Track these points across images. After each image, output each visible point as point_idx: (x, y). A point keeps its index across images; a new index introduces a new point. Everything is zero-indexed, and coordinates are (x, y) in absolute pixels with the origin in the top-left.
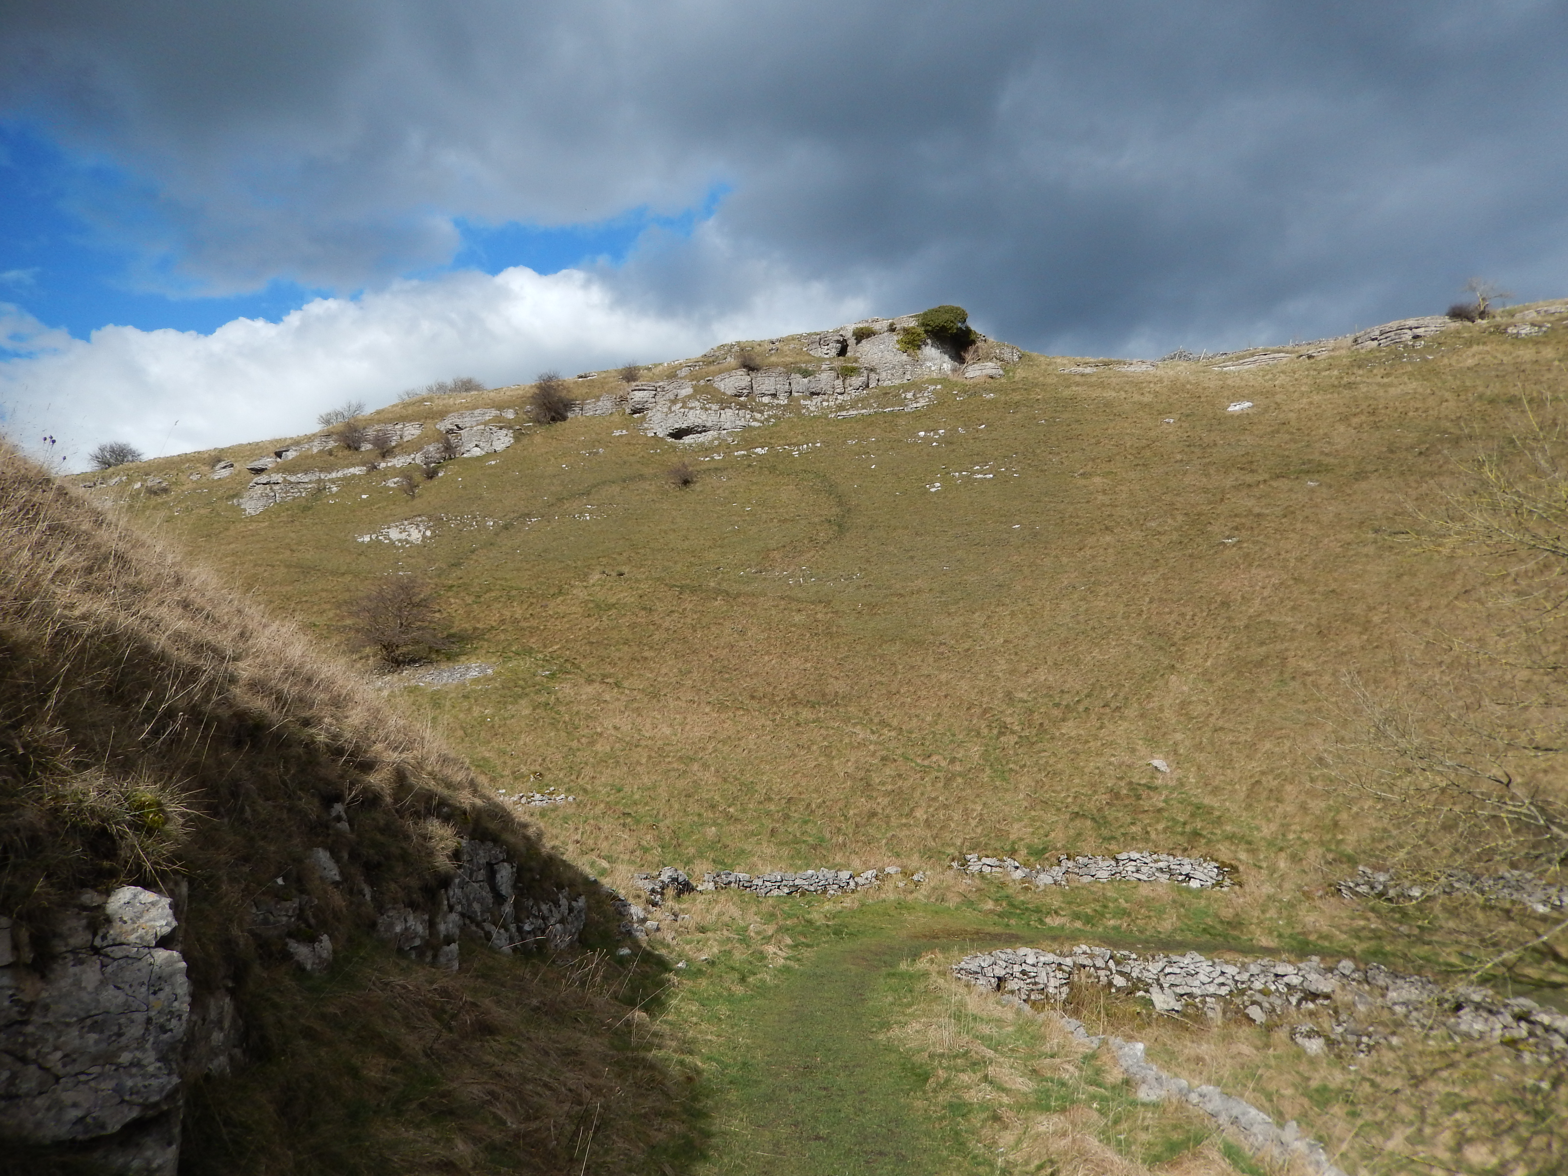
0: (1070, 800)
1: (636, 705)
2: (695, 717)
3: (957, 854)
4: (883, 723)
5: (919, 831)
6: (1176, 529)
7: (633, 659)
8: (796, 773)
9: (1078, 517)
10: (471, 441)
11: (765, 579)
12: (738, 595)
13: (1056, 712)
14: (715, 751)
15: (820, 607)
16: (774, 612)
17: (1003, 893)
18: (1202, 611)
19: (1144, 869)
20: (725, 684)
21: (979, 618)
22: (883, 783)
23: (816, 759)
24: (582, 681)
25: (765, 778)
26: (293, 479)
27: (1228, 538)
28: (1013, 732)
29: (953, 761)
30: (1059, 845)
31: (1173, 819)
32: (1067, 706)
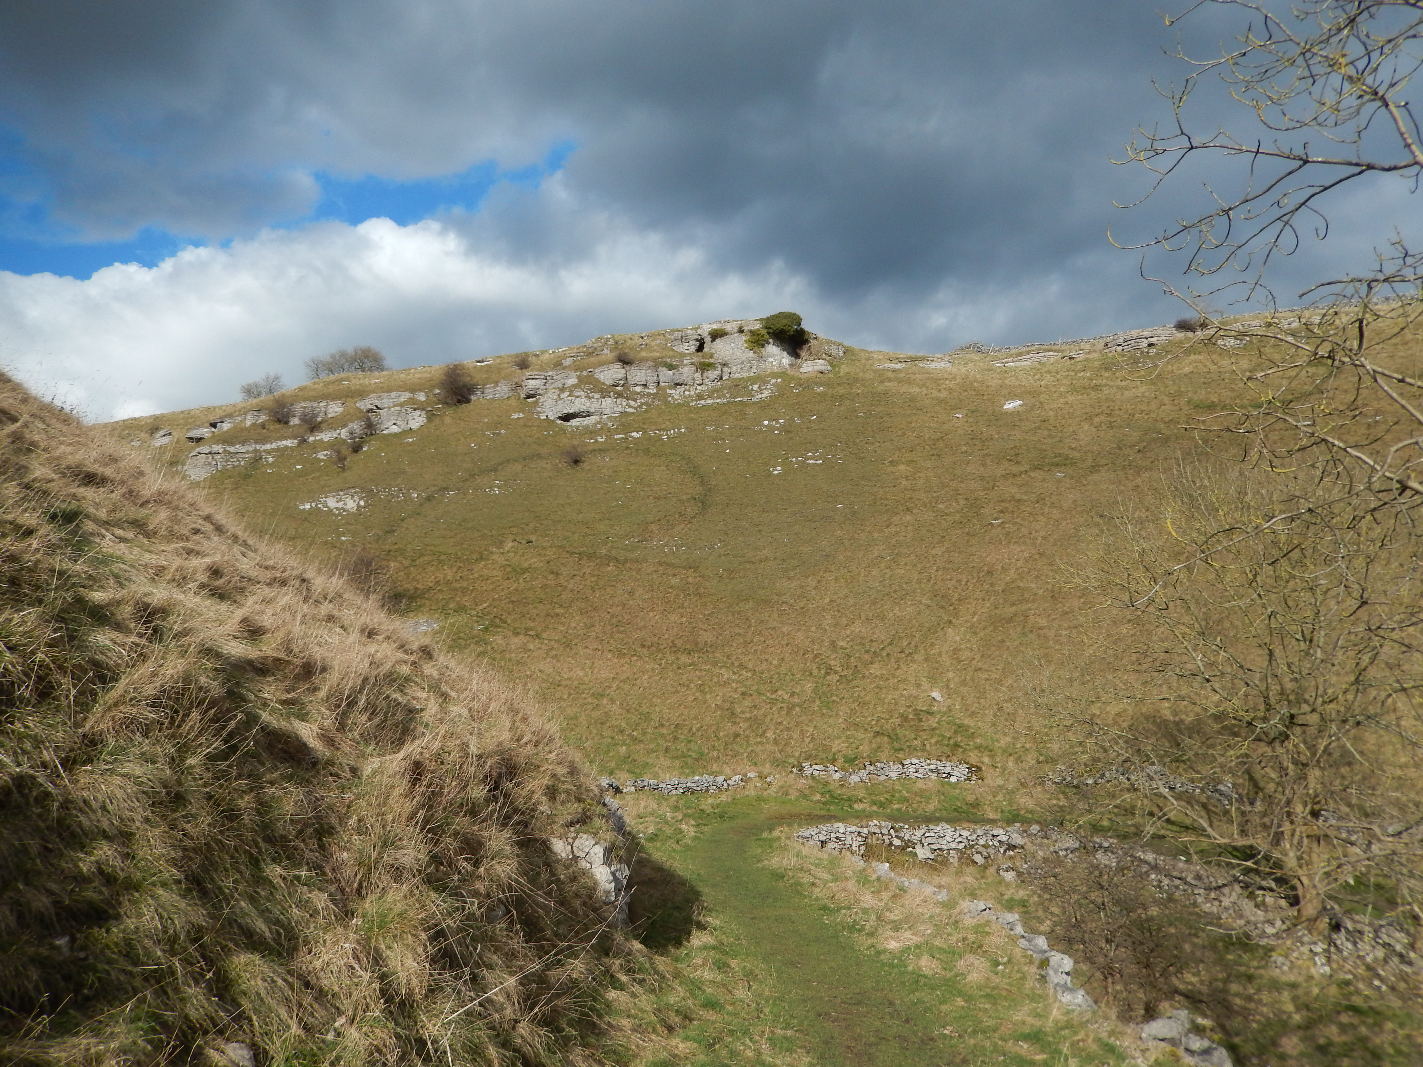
0: (874, 723)
1: (553, 653)
2: (601, 662)
3: (796, 763)
4: (742, 666)
5: (769, 747)
6: (958, 512)
7: (548, 615)
8: (680, 705)
9: (886, 499)
10: (389, 420)
11: (645, 548)
12: (626, 561)
13: (867, 657)
14: (618, 689)
15: (690, 572)
16: (654, 576)
17: (827, 789)
18: (973, 578)
19: (921, 770)
20: (621, 636)
21: (811, 582)
22: (743, 712)
23: (694, 694)
24: (510, 633)
25: (657, 709)
26: (232, 449)
27: (996, 519)
28: (836, 673)
29: (793, 694)
30: (865, 755)
31: (943, 736)
32: (875, 652)
